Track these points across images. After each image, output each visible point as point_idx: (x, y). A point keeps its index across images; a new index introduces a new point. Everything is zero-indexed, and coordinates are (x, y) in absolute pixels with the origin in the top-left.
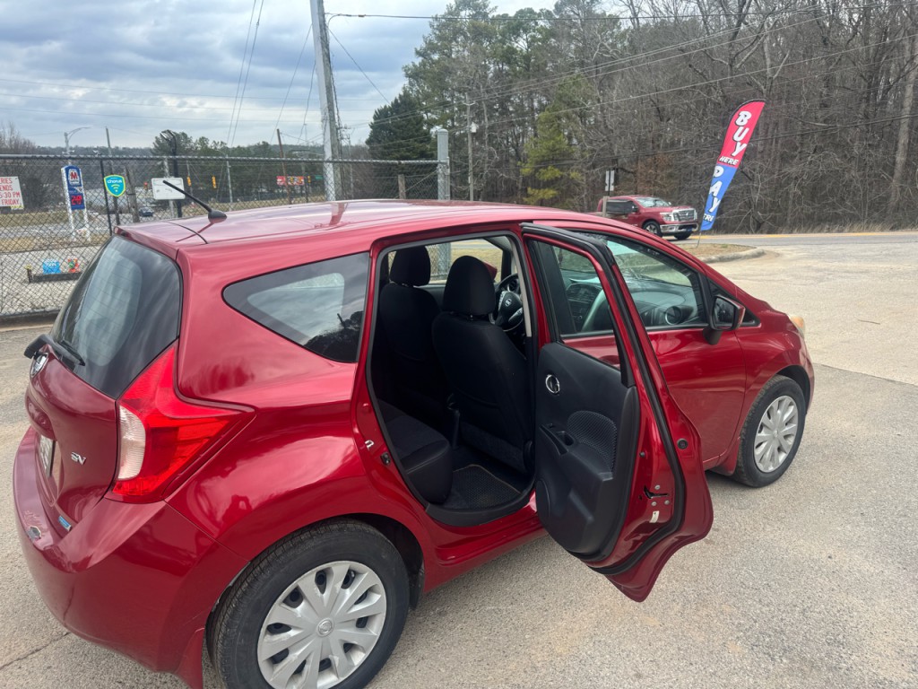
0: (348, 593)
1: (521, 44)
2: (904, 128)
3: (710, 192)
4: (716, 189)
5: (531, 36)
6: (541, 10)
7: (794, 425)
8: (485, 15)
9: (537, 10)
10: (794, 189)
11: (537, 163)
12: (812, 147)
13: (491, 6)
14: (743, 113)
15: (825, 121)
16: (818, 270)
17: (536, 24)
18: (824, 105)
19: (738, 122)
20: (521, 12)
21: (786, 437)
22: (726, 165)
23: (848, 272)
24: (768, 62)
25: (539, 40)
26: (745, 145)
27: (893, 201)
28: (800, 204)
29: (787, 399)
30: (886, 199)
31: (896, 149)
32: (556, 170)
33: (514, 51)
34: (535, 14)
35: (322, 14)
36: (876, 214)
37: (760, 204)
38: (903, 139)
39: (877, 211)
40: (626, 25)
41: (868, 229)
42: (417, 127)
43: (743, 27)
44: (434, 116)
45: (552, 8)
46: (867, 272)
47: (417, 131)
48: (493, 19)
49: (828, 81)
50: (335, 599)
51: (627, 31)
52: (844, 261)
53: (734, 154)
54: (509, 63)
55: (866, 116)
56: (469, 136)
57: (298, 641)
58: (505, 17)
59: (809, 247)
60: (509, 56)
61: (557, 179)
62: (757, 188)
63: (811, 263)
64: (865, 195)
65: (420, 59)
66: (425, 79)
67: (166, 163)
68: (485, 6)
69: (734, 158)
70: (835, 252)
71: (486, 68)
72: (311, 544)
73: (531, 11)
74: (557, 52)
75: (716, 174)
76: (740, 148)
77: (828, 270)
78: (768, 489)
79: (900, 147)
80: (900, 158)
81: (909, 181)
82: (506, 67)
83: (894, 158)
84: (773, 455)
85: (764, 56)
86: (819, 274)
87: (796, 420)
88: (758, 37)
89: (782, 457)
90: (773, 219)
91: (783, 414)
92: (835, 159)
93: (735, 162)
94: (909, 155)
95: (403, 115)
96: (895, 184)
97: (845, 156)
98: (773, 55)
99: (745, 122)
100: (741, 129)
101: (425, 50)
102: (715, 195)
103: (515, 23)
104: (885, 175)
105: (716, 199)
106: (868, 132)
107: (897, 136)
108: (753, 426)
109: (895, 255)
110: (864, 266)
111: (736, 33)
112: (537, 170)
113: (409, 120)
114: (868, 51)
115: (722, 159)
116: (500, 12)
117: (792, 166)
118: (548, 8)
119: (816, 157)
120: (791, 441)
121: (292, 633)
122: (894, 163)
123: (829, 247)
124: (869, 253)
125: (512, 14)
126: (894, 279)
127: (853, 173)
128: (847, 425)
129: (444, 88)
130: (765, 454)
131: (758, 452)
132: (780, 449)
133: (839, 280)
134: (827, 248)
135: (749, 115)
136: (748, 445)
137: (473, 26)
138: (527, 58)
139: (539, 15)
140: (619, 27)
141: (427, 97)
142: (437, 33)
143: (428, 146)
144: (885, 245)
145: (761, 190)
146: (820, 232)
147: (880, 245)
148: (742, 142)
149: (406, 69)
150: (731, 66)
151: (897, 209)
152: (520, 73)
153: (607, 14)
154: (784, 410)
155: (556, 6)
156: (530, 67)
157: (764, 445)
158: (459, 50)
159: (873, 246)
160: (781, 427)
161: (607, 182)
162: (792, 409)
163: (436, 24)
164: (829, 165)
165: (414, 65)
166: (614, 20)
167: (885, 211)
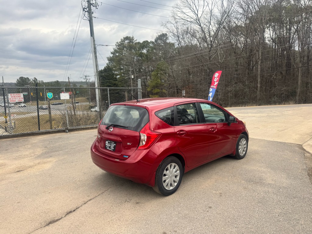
0: (174, 170)
1: (145, 51)
2: (259, 77)
3: (209, 96)
4: (210, 95)
5: (148, 49)
6: (151, 41)
7: (246, 145)
8: (133, 42)
9: (149, 41)
10: (230, 95)
11: (152, 87)
12: (234, 82)
13: (135, 39)
14: (216, 74)
15: (237, 75)
16: (242, 116)
17: (149, 45)
18: (236, 71)
19: (215, 76)
20: (144, 42)
21: (245, 148)
22: (212, 88)
23: (249, 116)
24: (220, 58)
25: (150, 50)
26: (217, 83)
27: (258, 97)
28: (232, 99)
29: (244, 139)
30: (256, 97)
31: (257, 83)
32: (158, 90)
33: (143, 53)
34: (149, 42)
35: (95, 45)
36: (254, 101)
37: (221, 99)
38: (259, 80)
39: (254, 100)
40: (176, 46)
41: (252, 106)
42: (113, 76)
43: (212, 48)
44: (117, 73)
45: (154, 41)
46: (254, 116)
47: (113, 77)
48: (136, 43)
49: (237, 63)
50: (173, 171)
51: (177, 48)
52: (248, 114)
53: (215, 85)
54: (141, 57)
55: (248, 74)
56: (131, 79)
57: (167, 178)
58: (139, 43)
59: (238, 111)
60: (141, 55)
61: (159, 92)
62: (219, 95)
63: (239, 114)
64: (250, 96)
65: (112, 55)
66: (114, 61)
67: (64, 89)
68: (133, 40)
69: (215, 86)
70: (245, 112)
71: (134, 58)
72: (170, 159)
73: (147, 41)
74: (156, 54)
75: (210, 91)
76: (216, 83)
77: (244, 116)
78: (242, 159)
79: (258, 82)
80: (259, 85)
81: (262, 92)
82: (140, 58)
83: (257, 85)
84: (242, 152)
85: (218, 56)
86: (242, 117)
87: (246, 144)
88: (216, 52)
89: (244, 153)
90: (225, 104)
91: (244, 142)
92: (241, 85)
93: (215, 87)
94: (261, 85)
95: (108, 73)
96: (258, 92)
97: (244, 85)
98: (220, 56)
99: (217, 76)
100: (216, 78)
101: (114, 53)
102: (210, 96)
103: (142, 45)
104: (255, 90)
105: (211, 98)
106: (249, 78)
107: (257, 79)
108: (238, 145)
109: (261, 112)
110: (254, 115)
111: (210, 50)
112: (152, 90)
113: (110, 74)
114: (247, 56)
115: (211, 86)
116: (137, 41)
117: (229, 88)
118: (153, 41)
119: (236, 85)
120: (246, 149)
121: (167, 176)
122: (257, 87)
123: (243, 110)
124: (254, 112)
125: (141, 42)
126: (261, 118)
127: (246, 90)
128: (256, 148)
129: (120, 64)
130: (241, 152)
131: (239, 151)
132: (244, 151)
133: (248, 119)
134: (242, 111)
135: (218, 74)
136: (237, 149)
137: (129, 46)
138: (147, 56)
139: (150, 43)
140: (174, 47)
141: (115, 67)
142: (118, 47)
143: (117, 82)
144: (258, 110)
145: (221, 95)
146: (239, 106)
147: (257, 110)
148: (217, 82)
149: (108, 58)
150: (210, 59)
151: (259, 100)
152: (145, 60)
153: (171, 43)
154: (243, 142)
155: (155, 40)
156: (147, 58)
157: (240, 149)
158: (125, 52)
159: (255, 110)
160: (243, 146)
161: (183, 93)
162: (245, 141)
163: (117, 44)
164: (239, 88)
165: (110, 57)
166: (173, 44)
167: (256, 101)
